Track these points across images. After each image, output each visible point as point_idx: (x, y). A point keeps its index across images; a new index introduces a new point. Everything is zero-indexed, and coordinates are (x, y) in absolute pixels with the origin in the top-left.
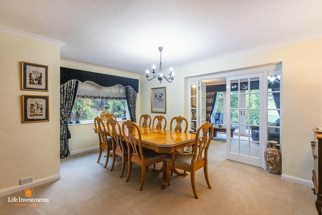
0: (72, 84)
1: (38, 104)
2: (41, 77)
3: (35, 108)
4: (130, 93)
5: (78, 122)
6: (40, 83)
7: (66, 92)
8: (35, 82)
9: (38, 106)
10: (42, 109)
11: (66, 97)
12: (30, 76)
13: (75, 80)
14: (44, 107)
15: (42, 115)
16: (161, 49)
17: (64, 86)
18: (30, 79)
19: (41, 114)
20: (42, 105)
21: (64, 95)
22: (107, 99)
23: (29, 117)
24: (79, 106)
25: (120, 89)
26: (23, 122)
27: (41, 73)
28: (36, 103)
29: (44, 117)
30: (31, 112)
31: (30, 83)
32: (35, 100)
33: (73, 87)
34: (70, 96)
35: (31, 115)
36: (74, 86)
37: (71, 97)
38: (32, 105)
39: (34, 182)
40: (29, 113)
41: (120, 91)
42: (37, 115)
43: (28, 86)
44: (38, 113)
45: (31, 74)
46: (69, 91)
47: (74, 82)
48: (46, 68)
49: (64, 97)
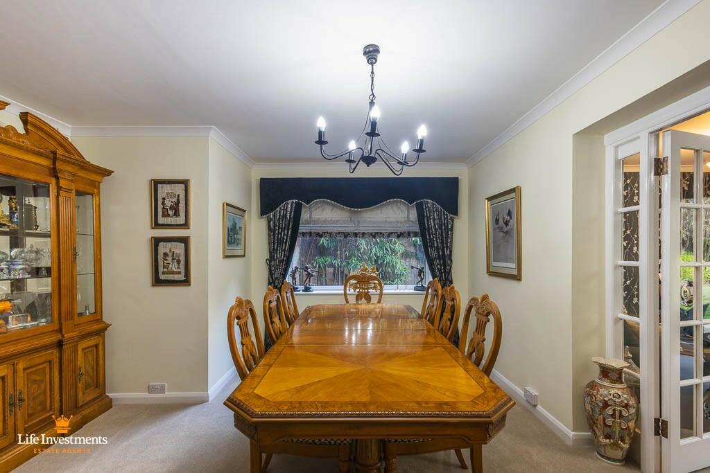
0: (289, 209)
1: (173, 252)
2: (179, 202)
3: (170, 259)
4: (429, 219)
5: (307, 289)
6: (177, 214)
7: (277, 228)
8: (171, 212)
9: (173, 256)
10: (179, 262)
11: (278, 237)
12: (163, 203)
13: (294, 201)
14: (182, 258)
15: (179, 273)
16: (371, 53)
17: (274, 216)
18: (163, 208)
19: (179, 270)
20: (179, 255)
21: (274, 233)
22: (374, 237)
23: (162, 277)
24: (375, 254)
25: (408, 212)
26: (153, 285)
27: (179, 195)
28: (171, 250)
29: (181, 277)
30: (164, 267)
31: (163, 216)
32: (169, 245)
33: (290, 216)
34: (284, 235)
35: (164, 273)
36: (291, 213)
37: (285, 237)
38: (165, 255)
39: (168, 394)
40: (161, 269)
41: (410, 216)
42: (173, 273)
43: (161, 220)
44: (174, 269)
45: (164, 199)
46: (282, 224)
47: (292, 206)
48: (185, 183)
49: (274, 238)
